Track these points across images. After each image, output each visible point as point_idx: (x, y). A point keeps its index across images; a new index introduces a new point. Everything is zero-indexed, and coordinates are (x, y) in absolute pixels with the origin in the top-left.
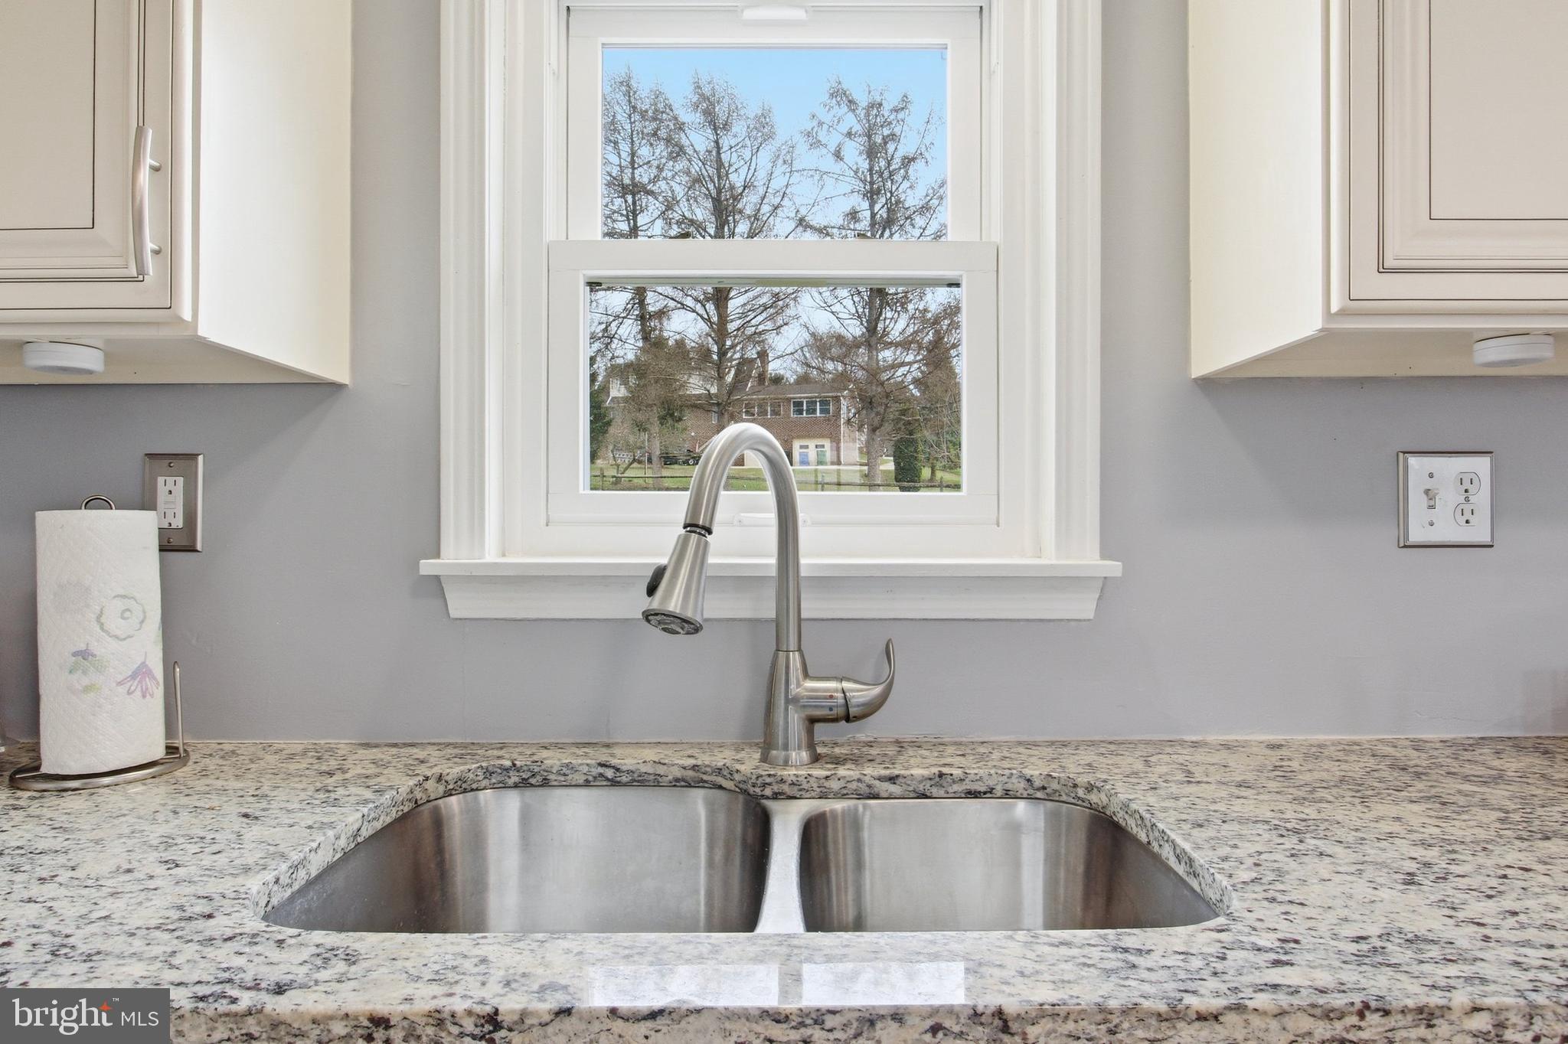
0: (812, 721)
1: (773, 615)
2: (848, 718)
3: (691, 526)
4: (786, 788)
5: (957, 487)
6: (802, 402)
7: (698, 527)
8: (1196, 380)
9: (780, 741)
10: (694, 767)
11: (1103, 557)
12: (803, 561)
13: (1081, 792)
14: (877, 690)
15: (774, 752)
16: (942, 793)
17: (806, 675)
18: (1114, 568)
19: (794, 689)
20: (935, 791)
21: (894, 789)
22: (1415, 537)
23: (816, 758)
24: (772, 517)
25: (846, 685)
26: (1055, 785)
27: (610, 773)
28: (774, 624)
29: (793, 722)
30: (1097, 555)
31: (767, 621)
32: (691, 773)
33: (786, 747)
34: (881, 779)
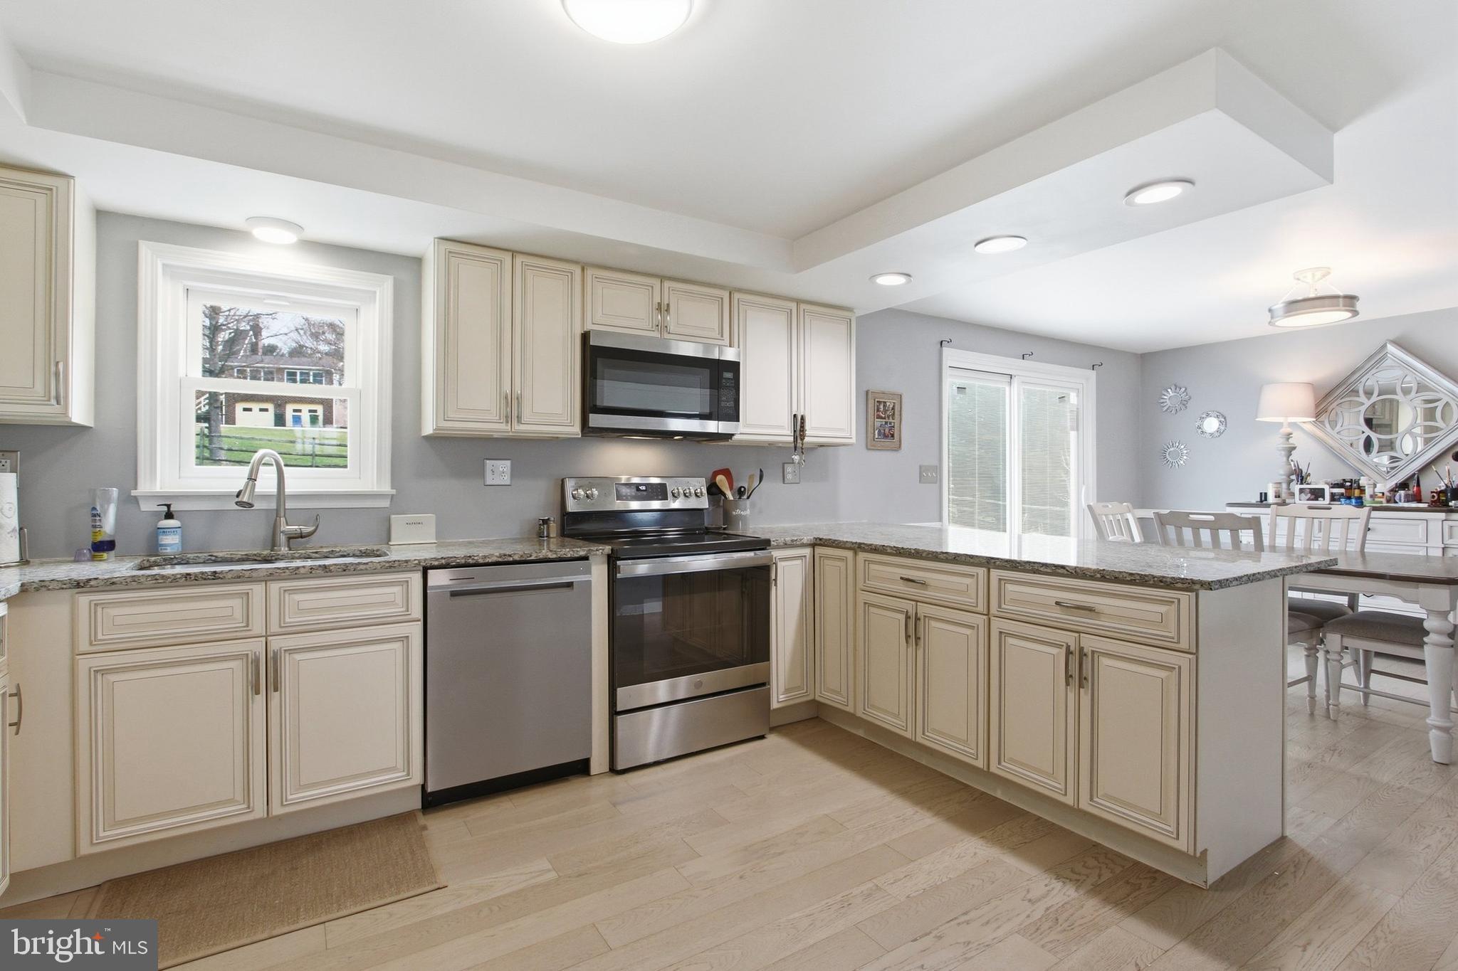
0: (289, 538)
1: (275, 508)
2: (302, 537)
3: (250, 479)
4: (279, 557)
5: (345, 467)
6: (296, 372)
7: (252, 479)
8: (423, 437)
9: (278, 544)
10: (246, 555)
11: (392, 489)
12: (286, 490)
13: (375, 552)
14: (311, 529)
15: (275, 548)
16: (333, 556)
17: (287, 525)
18: (394, 492)
19: (282, 529)
20: (331, 556)
21: (317, 555)
22: (488, 483)
23: (290, 550)
24: (275, 476)
25: (301, 527)
26: (368, 551)
27: (213, 558)
28: (275, 512)
29: (283, 538)
30: (390, 488)
31: (274, 509)
32: (244, 557)
33: (280, 546)
34: (313, 553)
